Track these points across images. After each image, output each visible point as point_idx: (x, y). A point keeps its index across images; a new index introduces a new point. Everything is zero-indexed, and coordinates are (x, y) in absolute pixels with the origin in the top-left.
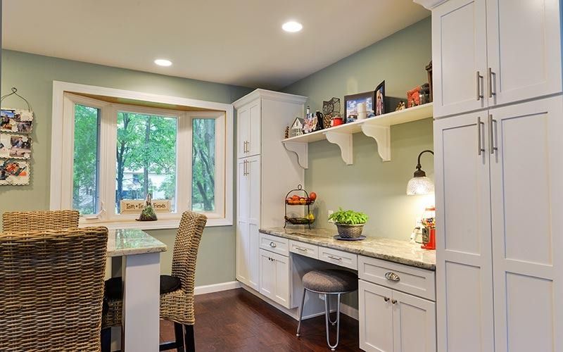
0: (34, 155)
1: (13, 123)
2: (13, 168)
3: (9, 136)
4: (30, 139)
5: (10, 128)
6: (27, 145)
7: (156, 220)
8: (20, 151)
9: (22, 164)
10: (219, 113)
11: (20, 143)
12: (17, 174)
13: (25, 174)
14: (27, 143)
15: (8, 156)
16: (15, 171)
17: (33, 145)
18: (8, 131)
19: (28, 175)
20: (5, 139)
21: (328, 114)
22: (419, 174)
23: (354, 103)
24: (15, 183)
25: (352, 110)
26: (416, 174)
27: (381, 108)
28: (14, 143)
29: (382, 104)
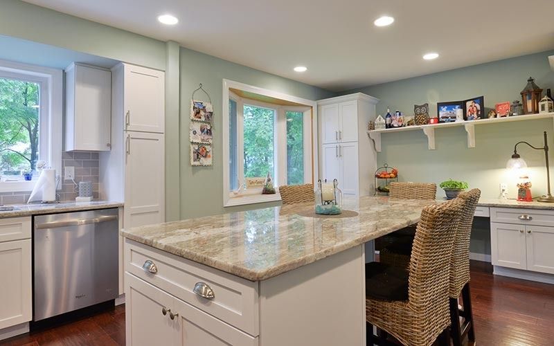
0: (214, 141)
1: (202, 113)
2: (203, 151)
3: (200, 124)
4: (211, 127)
5: (200, 118)
6: (209, 132)
9: (209, 149)
10: (307, 108)
11: (206, 130)
12: (205, 157)
13: (210, 156)
14: (210, 130)
15: (200, 141)
16: (204, 154)
18: (199, 120)
20: (197, 127)
21: (421, 114)
22: (516, 156)
23: (446, 107)
24: (204, 164)
25: (444, 112)
26: (513, 157)
27: (477, 114)
28: (202, 130)
29: (478, 111)
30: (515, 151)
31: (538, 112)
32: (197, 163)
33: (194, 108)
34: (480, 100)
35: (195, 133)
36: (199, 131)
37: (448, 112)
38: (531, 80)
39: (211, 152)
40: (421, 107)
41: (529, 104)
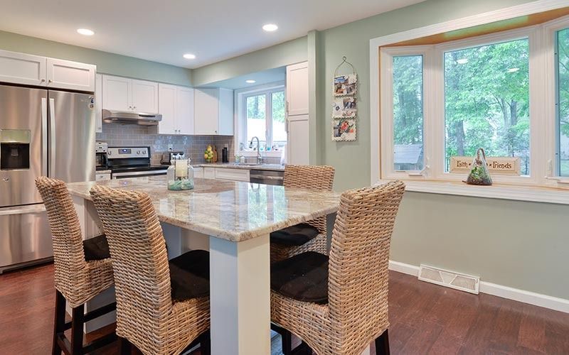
0: (359, 113)
1: (344, 87)
2: (345, 126)
4: (355, 99)
5: (342, 92)
6: (353, 105)
7: (489, 184)
8: (350, 111)
9: (350, 123)
11: (349, 104)
12: (347, 131)
13: (352, 131)
14: (354, 102)
15: (341, 116)
16: (346, 128)
17: (358, 104)
18: (341, 94)
19: (355, 131)
20: (340, 102)
24: (347, 139)
28: (346, 104)
32: (338, 138)
33: (335, 84)
35: (338, 108)
36: (342, 106)
39: (354, 126)
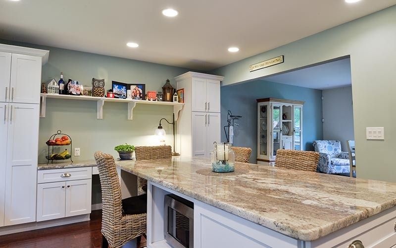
21: (99, 87)
22: (160, 127)
23: (117, 86)
25: (116, 90)
26: (159, 128)
27: (140, 95)
29: (140, 94)
30: (160, 124)
31: (172, 101)
34: (143, 86)
37: (119, 90)
38: (168, 81)
40: (99, 81)
41: (168, 95)
